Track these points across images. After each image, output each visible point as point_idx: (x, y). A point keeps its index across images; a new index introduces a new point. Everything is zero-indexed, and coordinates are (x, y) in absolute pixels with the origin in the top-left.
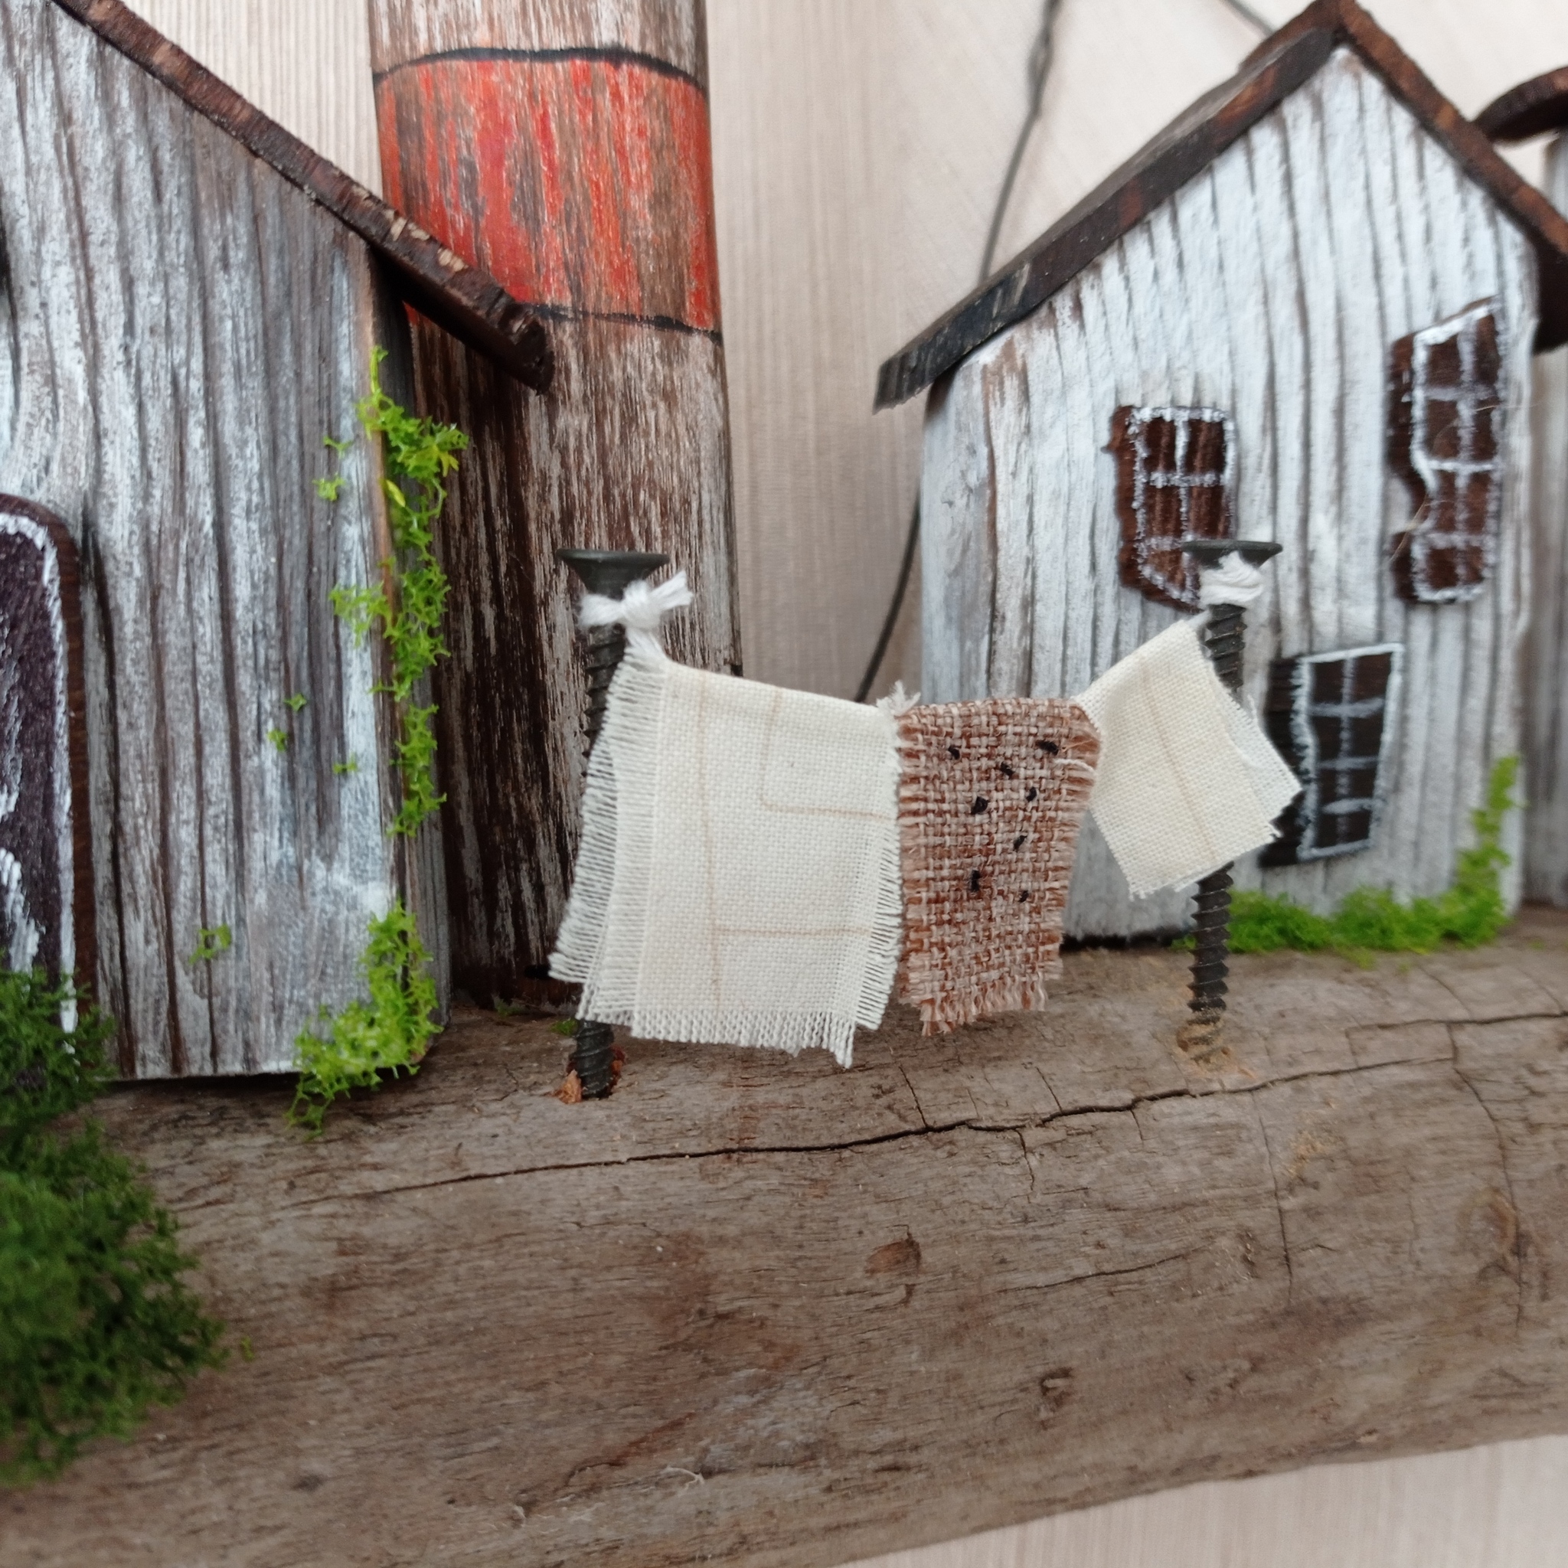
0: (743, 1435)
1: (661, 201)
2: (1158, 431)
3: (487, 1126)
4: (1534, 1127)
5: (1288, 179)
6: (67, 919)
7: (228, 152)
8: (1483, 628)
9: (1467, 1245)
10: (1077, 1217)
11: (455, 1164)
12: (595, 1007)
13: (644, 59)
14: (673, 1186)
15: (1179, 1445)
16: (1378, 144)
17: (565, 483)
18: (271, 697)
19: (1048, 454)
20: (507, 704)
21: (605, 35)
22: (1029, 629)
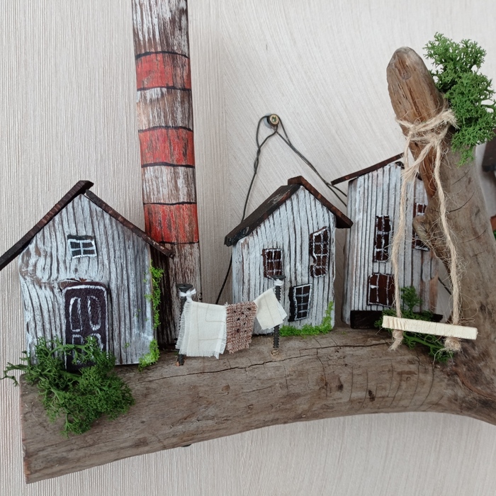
0: (204, 415)
1: (190, 224)
2: (270, 253)
3: (166, 370)
4: (329, 365)
5: (292, 209)
6: (107, 343)
7: (129, 232)
8: (327, 280)
9: (317, 384)
10: (254, 381)
11: (162, 376)
12: (181, 352)
13: (187, 203)
14: (193, 378)
15: (270, 417)
16: (308, 202)
17: (175, 269)
18: (136, 309)
19: (252, 256)
20: (166, 303)
21: (181, 200)
22: (249, 285)
